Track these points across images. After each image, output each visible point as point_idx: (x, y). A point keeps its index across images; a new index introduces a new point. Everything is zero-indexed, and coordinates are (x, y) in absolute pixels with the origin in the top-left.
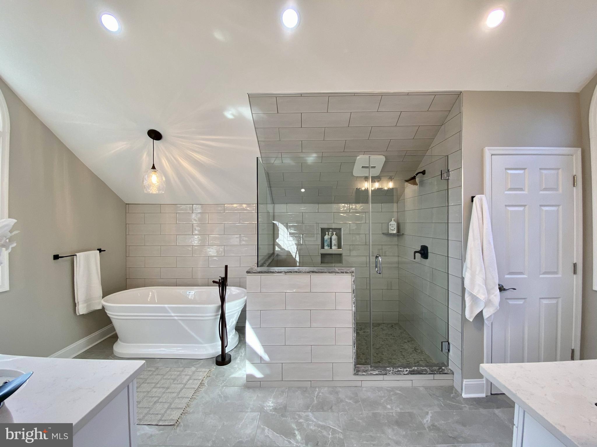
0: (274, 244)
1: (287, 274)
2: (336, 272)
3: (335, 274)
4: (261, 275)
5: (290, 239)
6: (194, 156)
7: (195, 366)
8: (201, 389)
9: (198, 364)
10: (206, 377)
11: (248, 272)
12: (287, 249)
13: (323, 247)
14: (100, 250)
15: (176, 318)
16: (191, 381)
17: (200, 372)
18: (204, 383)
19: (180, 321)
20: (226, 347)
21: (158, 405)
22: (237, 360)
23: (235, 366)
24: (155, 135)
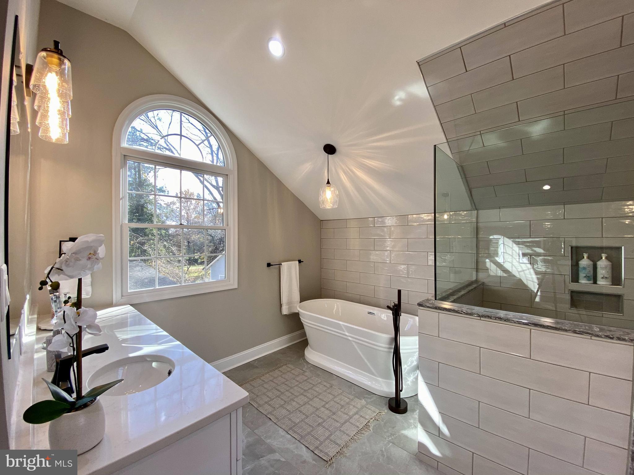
0: (478, 267)
1: (482, 319)
2: (592, 334)
3: (590, 337)
4: (439, 313)
5: (523, 260)
6: (366, 163)
7: (366, 399)
8: (364, 432)
9: (370, 398)
10: (373, 419)
11: (420, 305)
12: (517, 275)
13: (575, 278)
14: (300, 261)
15: (350, 338)
16: (357, 416)
17: (369, 409)
18: (369, 426)
19: (354, 343)
20: (401, 391)
21: (320, 428)
22: (415, 413)
23: (410, 421)
24: (330, 149)
